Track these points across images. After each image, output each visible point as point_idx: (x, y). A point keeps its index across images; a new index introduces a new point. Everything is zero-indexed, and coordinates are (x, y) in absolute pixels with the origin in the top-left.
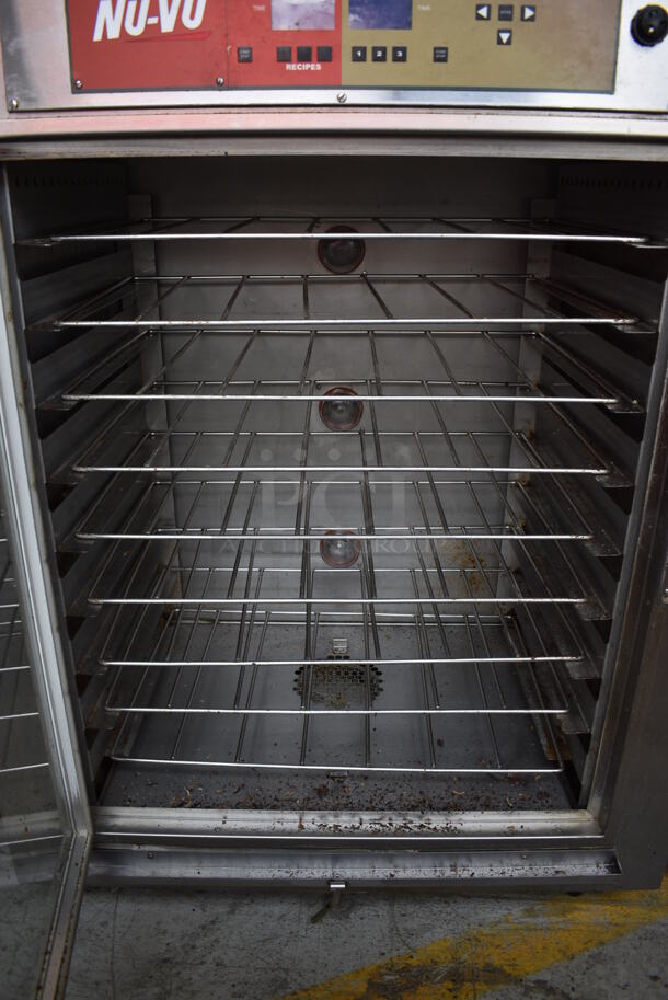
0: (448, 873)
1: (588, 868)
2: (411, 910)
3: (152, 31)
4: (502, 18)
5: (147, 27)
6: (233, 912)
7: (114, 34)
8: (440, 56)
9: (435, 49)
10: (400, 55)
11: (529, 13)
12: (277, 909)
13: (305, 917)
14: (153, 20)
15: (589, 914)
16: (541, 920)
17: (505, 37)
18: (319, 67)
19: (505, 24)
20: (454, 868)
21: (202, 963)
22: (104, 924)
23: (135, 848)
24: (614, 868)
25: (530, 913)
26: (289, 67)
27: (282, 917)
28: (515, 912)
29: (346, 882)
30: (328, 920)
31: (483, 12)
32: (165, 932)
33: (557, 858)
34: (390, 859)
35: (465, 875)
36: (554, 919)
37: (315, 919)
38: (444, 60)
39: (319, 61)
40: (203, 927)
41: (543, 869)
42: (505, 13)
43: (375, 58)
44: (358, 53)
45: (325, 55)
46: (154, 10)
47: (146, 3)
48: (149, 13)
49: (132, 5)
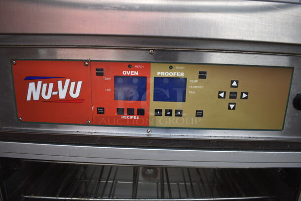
3: (55, 98)
4: (231, 97)
5: (53, 96)
7: (36, 98)
8: (199, 114)
9: (197, 111)
10: (179, 113)
11: (244, 95)
14: (55, 93)
17: (232, 106)
18: (138, 118)
19: (232, 101)
26: (122, 117)
31: (222, 95)
38: (201, 116)
39: (138, 114)
42: (233, 95)
43: (166, 115)
44: (158, 112)
45: (141, 112)
46: (55, 88)
47: (51, 85)
48: (53, 91)
49: (45, 85)
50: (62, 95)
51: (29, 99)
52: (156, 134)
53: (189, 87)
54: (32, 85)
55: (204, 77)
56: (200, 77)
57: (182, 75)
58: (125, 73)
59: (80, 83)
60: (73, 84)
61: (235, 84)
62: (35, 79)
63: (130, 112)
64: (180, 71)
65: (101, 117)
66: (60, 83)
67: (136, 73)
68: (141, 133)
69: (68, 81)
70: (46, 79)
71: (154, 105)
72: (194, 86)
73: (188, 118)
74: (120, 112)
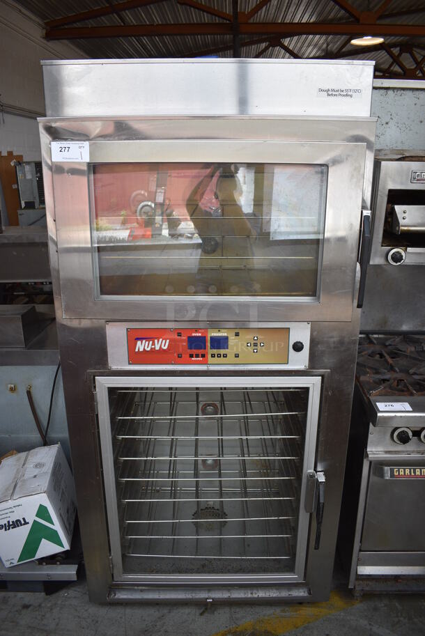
0: (250, 596)
1: (301, 593)
2: (238, 610)
3: (153, 349)
5: (151, 348)
6: (170, 612)
7: (141, 350)
8: (237, 356)
9: (235, 354)
10: (225, 356)
11: (262, 344)
12: (187, 610)
13: (198, 614)
14: (153, 347)
15: (307, 611)
16: (287, 614)
17: (255, 351)
18: (202, 359)
19: (256, 348)
20: (252, 594)
21: (160, 631)
22: (121, 618)
23: (136, 588)
24: (310, 593)
25: (283, 611)
26: (193, 359)
27: (189, 614)
28: (277, 611)
29: (213, 599)
30: (206, 614)
31: (249, 345)
32: (144, 621)
33: (289, 590)
34: (229, 590)
35: (256, 596)
36: (292, 613)
37: (201, 614)
40: (159, 618)
41: (284, 594)
42: (255, 345)
43: (218, 357)
44: (213, 356)
45: (203, 356)
46: (153, 344)
47: (151, 342)
48: (152, 345)
49: (147, 342)
50: (157, 348)
51: (137, 350)
52: (212, 368)
53: (230, 341)
54: (139, 343)
55: (238, 335)
56: (236, 335)
57: (225, 334)
58: (194, 335)
59: (168, 341)
60: (164, 341)
61: (256, 338)
62: (141, 339)
63: (197, 356)
64: (225, 332)
65: (179, 359)
66: (156, 341)
67: (200, 335)
68: (204, 368)
69: (161, 340)
70: (147, 339)
71: (210, 351)
72: (232, 340)
73: (231, 358)
74: (191, 356)
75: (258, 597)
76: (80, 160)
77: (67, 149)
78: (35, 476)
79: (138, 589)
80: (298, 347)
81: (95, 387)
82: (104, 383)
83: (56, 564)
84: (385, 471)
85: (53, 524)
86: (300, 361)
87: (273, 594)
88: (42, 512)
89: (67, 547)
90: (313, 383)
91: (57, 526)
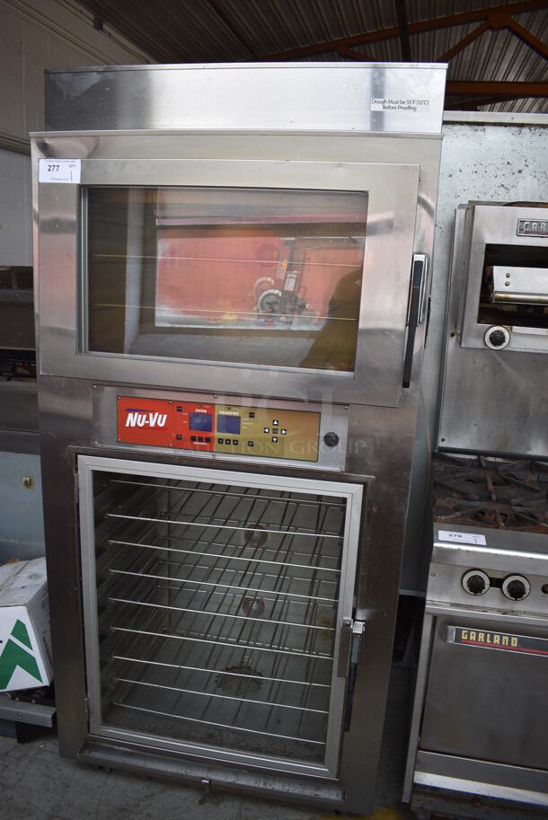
0: (261, 786)
1: (332, 795)
3: (147, 426)
4: (273, 433)
5: (145, 424)
6: (162, 792)
7: (133, 425)
8: (251, 444)
9: (249, 442)
10: (236, 442)
11: (283, 432)
12: (184, 794)
13: (197, 801)
14: (147, 422)
17: (275, 440)
18: (206, 444)
19: (275, 435)
20: (265, 784)
21: (141, 813)
22: (99, 787)
23: (116, 747)
24: (344, 798)
26: (195, 443)
27: (185, 799)
29: (210, 781)
30: (208, 804)
31: (267, 430)
32: (127, 796)
33: (318, 788)
34: (235, 774)
35: (270, 788)
37: (201, 802)
38: (252, 446)
39: (206, 442)
40: (146, 797)
41: (309, 792)
42: (275, 431)
43: (226, 443)
44: (220, 441)
45: (208, 440)
46: (148, 419)
47: (145, 416)
48: (146, 420)
49: (140, 416)
50: (152, 424)
51: (127, 425)
52: (219, 457)
53: (243, 423)
54: (130, 415)
55: (253, 417)
56: (250, 417)
57: (236, 414)
58: (197, 411)
59: (165, 416)
60: (161, 416)
61: (276, 423)
62: (133, 411)
63: (201, 440)
64: (235, 411)
65: (178, 442)
66: (151, 415)
67: (205, 411)
68: (207, 455)
69: (157, 414)
70: (141, 411)
71: (217, 434)
72: (246, 423)
73: (243, 446)
74: (193, 439)
75: (273, 790)
76: (69, 182)
77: (56, 168)
78: (24, 587)
79: (119, 750)
80: (331, 440)
81: (77, 469)
82: (88, 465)
83: (31, 702)
84: (449, 632)
85: (31, 648)
86: (334, 460)
87: (294, 789)
88: (19, 630)
89: (46, 682)
90: (352, 493)
91: (36, 652)
